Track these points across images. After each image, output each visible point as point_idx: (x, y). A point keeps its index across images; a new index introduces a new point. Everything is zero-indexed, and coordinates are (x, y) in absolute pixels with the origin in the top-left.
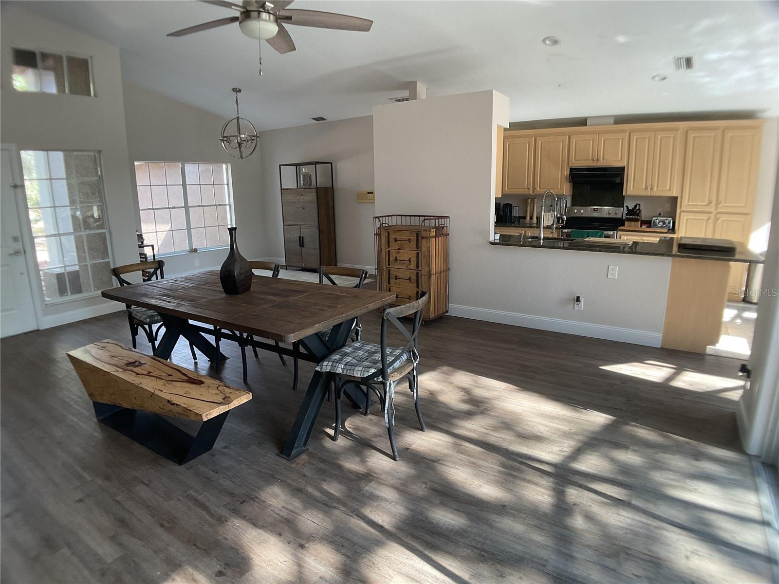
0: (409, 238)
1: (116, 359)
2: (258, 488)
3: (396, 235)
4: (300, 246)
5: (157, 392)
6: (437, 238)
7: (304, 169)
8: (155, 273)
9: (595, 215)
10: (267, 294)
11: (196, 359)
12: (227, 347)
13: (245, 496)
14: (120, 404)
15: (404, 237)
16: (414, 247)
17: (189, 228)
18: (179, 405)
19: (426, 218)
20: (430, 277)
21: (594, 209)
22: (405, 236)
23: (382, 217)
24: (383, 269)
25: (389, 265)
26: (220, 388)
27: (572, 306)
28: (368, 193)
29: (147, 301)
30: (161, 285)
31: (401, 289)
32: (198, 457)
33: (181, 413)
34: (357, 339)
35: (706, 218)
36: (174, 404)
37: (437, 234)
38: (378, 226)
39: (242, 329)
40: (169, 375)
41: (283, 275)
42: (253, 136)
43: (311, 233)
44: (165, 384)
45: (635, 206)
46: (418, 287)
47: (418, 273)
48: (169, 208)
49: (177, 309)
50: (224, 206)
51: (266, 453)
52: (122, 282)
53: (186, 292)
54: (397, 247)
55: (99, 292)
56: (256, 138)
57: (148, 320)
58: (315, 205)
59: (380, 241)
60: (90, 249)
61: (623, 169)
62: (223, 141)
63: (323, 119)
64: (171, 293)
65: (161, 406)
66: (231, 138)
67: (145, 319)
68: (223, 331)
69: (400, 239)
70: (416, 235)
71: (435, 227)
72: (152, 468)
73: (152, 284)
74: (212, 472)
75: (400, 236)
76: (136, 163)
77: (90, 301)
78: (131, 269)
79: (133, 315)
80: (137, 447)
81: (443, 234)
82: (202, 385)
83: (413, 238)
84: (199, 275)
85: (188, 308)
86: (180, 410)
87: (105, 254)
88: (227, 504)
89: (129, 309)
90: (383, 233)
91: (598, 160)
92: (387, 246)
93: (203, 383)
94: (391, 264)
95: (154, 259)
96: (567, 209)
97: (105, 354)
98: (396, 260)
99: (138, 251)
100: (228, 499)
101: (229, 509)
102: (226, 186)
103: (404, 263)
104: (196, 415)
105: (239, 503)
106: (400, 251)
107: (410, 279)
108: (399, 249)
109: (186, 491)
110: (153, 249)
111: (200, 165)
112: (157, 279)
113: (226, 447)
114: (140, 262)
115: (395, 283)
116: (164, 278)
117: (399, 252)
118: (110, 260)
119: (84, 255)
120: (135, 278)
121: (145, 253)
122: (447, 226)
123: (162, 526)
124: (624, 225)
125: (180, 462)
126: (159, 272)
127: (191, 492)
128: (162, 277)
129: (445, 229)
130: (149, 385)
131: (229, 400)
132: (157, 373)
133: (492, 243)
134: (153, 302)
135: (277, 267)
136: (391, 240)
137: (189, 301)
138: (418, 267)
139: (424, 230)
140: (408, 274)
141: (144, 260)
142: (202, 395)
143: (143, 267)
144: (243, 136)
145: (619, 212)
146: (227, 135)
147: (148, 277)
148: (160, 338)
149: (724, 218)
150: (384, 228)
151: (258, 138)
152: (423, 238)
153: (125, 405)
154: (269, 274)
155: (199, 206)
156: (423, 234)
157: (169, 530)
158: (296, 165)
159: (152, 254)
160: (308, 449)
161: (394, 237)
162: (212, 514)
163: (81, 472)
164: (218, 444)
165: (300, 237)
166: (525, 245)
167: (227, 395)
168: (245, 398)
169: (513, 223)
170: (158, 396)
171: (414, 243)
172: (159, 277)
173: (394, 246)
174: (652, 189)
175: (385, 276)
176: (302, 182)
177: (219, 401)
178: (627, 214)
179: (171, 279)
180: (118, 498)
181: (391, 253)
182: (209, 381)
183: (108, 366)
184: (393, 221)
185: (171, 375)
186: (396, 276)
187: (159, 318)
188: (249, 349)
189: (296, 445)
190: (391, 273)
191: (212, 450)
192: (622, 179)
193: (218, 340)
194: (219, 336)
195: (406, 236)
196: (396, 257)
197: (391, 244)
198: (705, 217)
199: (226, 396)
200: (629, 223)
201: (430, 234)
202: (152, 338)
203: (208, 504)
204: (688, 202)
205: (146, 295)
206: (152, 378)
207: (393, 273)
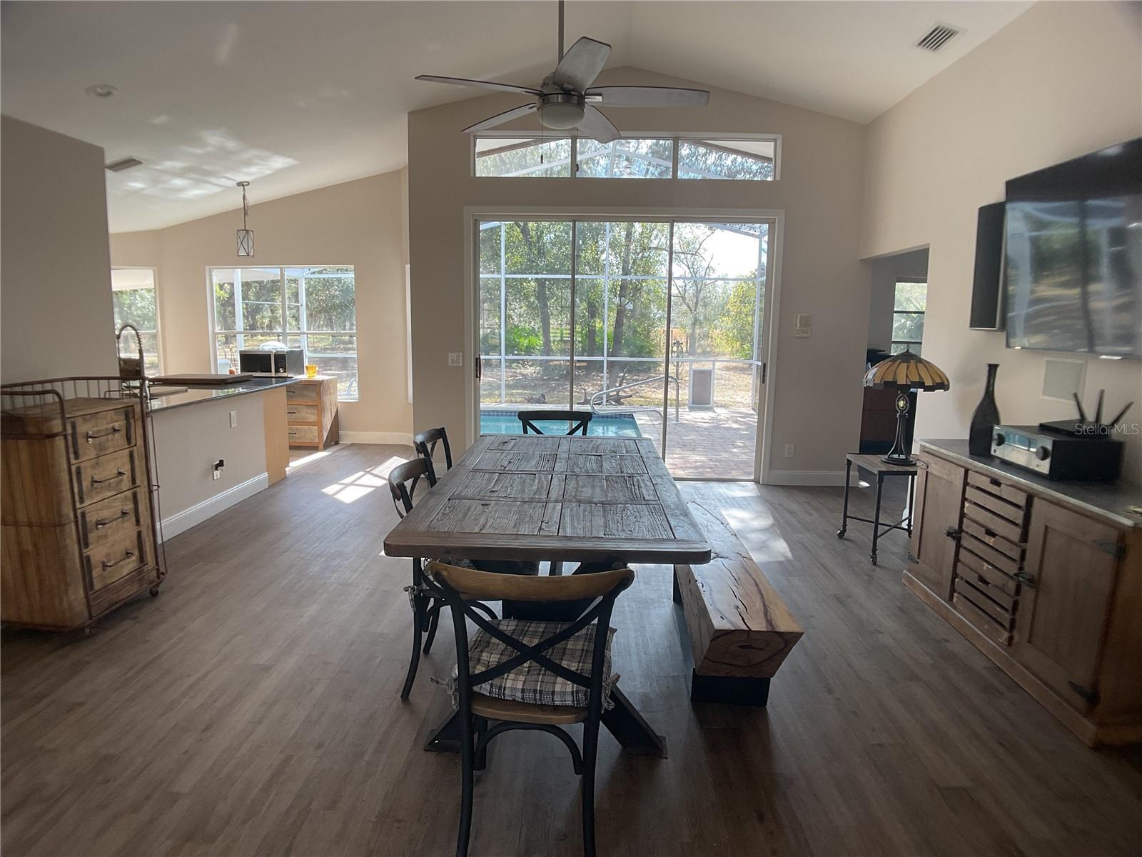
0: (112, 425)
3: (87, 425)
15: (104, 427)
16: (123, 442)
22: (105, 424)
25: (81, 502)
31: (110, 544)
46: (137, 525)
47: (135, 495)
54: (93, 453)
69: (98, 431)
70: (124, 417)
75: (96, 426)
83: (121, 423)
94: (85, 497)
98: (94, 482)
103: (109, 484)
106: (100, 460)
107: (124, 514)
108: (97, 456)
115: (97, 538)
117: (97, 464)
136: (78, 441)
138: (134, 483)
140: (119, 505)
161: (86, 432)
171: (120, 438)
173: (88, 452)
181: (82, 471)
186: (98, 521)
190: (87, 518)
195: (108, 424)
196: (94, 478)
197: (81, 452)
207: (92, 518)
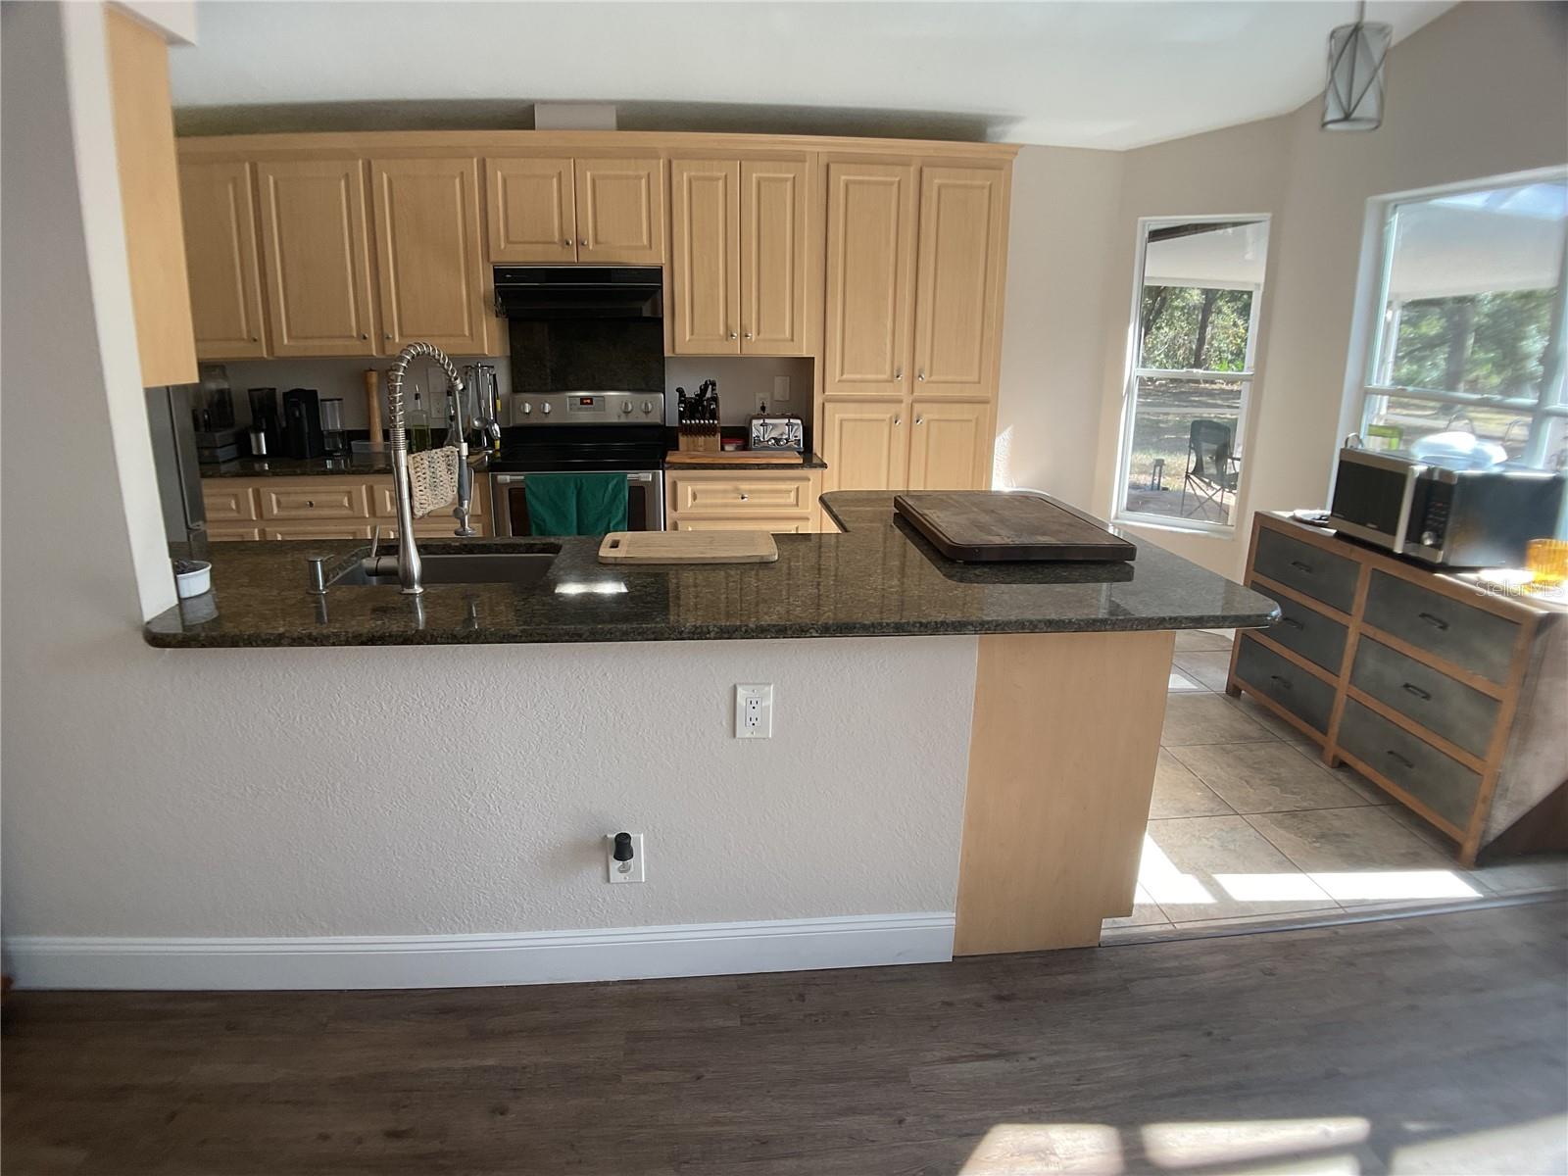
9: (585, 417)
21: (582, 399)
35: (888, 416)
45: (704, 390)
61: (656, 274)
91: (580, 243)
96: (498, 402)
124: (676, 448)
145: (659, 407)
149: (929, 413)
174: (744, 335)
178: (682, 415)
192: (658, 306)
200: (690, 439)
204: (842, 374)
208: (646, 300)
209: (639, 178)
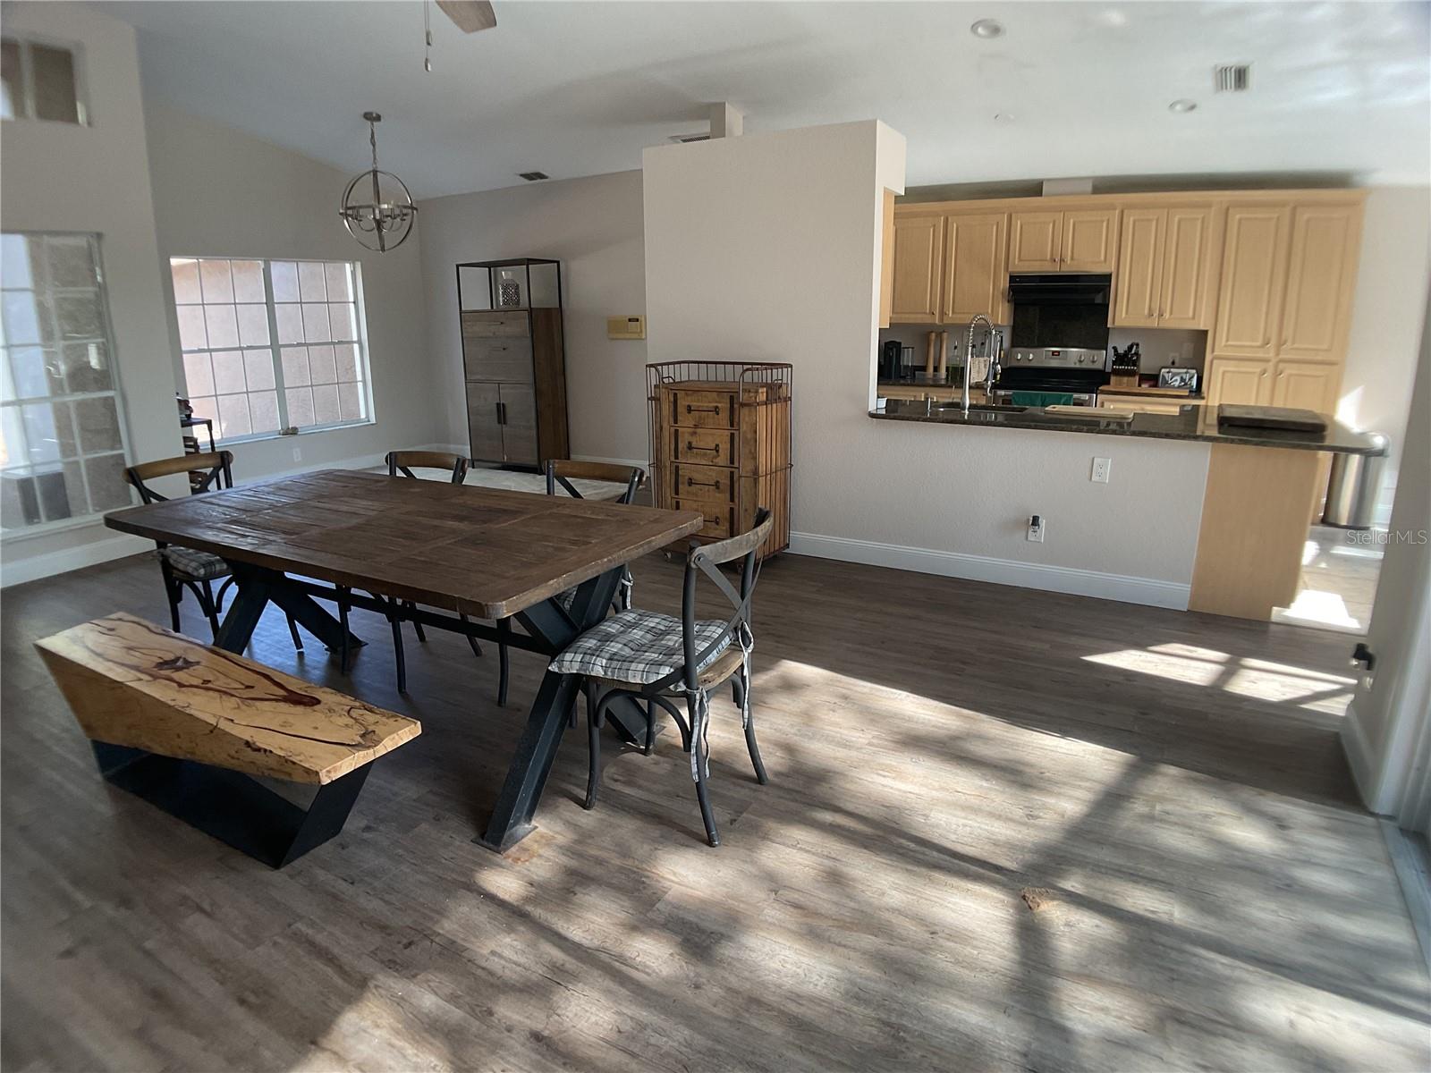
0: (715, 405)
1: (137, 654)
2: (438, 913)
3: (689, 398)
4: (499, 422)
5: (224, 725)
6: (769, 406)
7: (505, 274)
8: (215, 475)
9: (1055, 363)
10: (442, 516)
11: (302, 647)
12: (362, 623)
13: (413, 932)
14: (149, 747)
15: (706, 405)
16: (726, 422)
17: (280, 388)
18: (271, 752)
19: (746, 367)
20: (756, 481)
21: (1053, 352)
22: (707, 402)
23: (662, 365)
24: (665, 467)
25: (677, 458)
26: (355, 713)
27: (1024, 533)
28: (630, 320)
29: (199, 534)
30: (226, 500)
31: (700, 504)
32: (312, 851)
33: (275, 768)
34: (625, 607)
35: (1258, 370)
36: (259, 750)
37: (769, 398)
38: (654, 383)
39: (394, 589)
40: (248, 687)
41: (473, 478)
42: (405, 207)
43: (520, 398)
44: (239, 708)
45: (1130, 348)
46: (732, 500)
47: (732, 473)
48: (241, 348)
49: (260, 551)
50: (350, 346)
51: (451, 837)
52: (146, 494)
53: (278, 514)
54: (692, 424)
55: (100, 516)
56: (410, 211)
57: (202, 571)
58: (528, 342)
59: (659, 410)
60: (83, 429)
61: (1107, 277)
62: (346, 216)
63: (541, 176)
64: (247, 517)
65: (233, 753)
66: (362, 212)
67: (196, 569)
68: (354, 591)
69: (699, 406)
70: (728, 401)
71: (766, 385)
72: (218, 877)
73: (208, 499)
74: (340, 881)
75: (698, 401)
76: (174, 262)
77: (84, 535)
78: (164, 469)
79: (172, 561)
80: (188, 834)
81: (779, 398)
82: (316, 707)
83: (724, 405)
84: (302, 480)
85: (284, 548)
86: (272, 762)
87: (115, 439)
88: (377, 949)
89: (162, 550)
90: (663, 394)
91: (1062, 260)
92: (672, 420)
93: (318, 702)
94: (680, 455)
95: (213, 448)
96: (1002, 353)
97: (113, 643)
98: (690, 447)
99: (181, 432)
100: (376, 939)
101: (382, 962)
102: (352, 306)
103: (705, 455)
104: (307, 772)
105: (401, 946)
106: (698, 430)
107: (717, 484)
108: (696, 426)
109: (290, 925)
110: (210, 428)
111: (299, 264)
112: (219, 488)
113: (368, 829)
114: (184, 455)
115: (688, 492)
116: (232, 486)
117: (695, 433)
118: (125, 451)
119: (71, 441)
120: (174, 486)
121: (195, 436)
122: (787, 384)
123: (242, 1002)
124: (1108, 383)
125: (276, 862)
126: (221, 473)
127: (301, 926)
128: (229, 485)
129: (784, 387)
130: (205, 708)
131: (375, 737)
132: (220, 683)
133: (873, 416)
134: (210, 536)
135: (461, 462)
136: (679, 410)
137: (284, 533)
138: (732, 462)
139: (744, 390)
140: (713, 475)
141: (192, 450)
142: (316, 728)
143: (192, 465)
144: (386, 206)
145: (1098, 359)
146: (354, 204)
147: (200, 484)
148: (227, 605)
149: (1290, 370)
150: (667, 386)
151: (415, 212)
152: (742, 405)
153: (159, 750)
154: (445, 476)
155: (299, 345)
156: (743, 397)
157: (258, 1011)
158: (489, 265)
159: (209, 439)
160: (536, 828)
161: (687, 404)
162: (345, 973)
163: (69, 888)
164: (353, 823)
165: (498, 405)
166: (934, 419)
167: (370, 728)
168: (408, 732)
169: (904, 378)
170: (227, 733)
171: (724, 415)
172: (223, 484)
173: (686, 421)
174: (1161, 315)
175: (668, 477)
176: (501, 299)
177: (353, 740)
178: (1114, 363)
179: (247, 487)
180: (149, 945)
181: (680, 434)
182: (329, 697)
183: (120, 670)
184: (682, 373)
185: (252, 687)
186: (690, 479)
187: (225, 566)
188: (407, 627)
189: (511, 821)
190: (680, 472)
191: (340, 835)
192: (1107, 296)
193: (344, 610)
194: (346, 601)
195: (710, 402)
196: (689, 443)
197: (679, 418)
198: (1257, 368)
199: (367, 729)
200: (1118, 378)
201: (756, 398)
202: (211, 609)
203: (336, 950)
204: (1227, 340)
205: (195, 523)
206: (211, 693)
207: (685, 472)
208: (1099, 292)
209: (1103, 221)
